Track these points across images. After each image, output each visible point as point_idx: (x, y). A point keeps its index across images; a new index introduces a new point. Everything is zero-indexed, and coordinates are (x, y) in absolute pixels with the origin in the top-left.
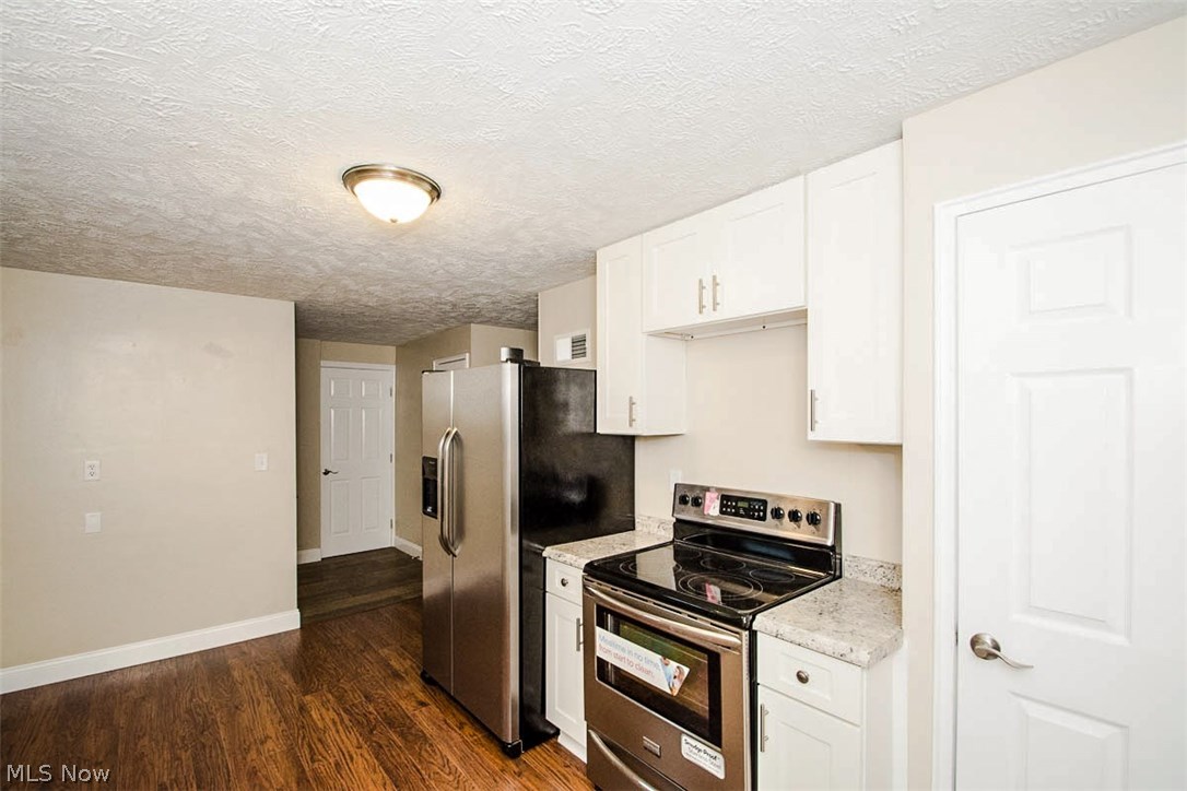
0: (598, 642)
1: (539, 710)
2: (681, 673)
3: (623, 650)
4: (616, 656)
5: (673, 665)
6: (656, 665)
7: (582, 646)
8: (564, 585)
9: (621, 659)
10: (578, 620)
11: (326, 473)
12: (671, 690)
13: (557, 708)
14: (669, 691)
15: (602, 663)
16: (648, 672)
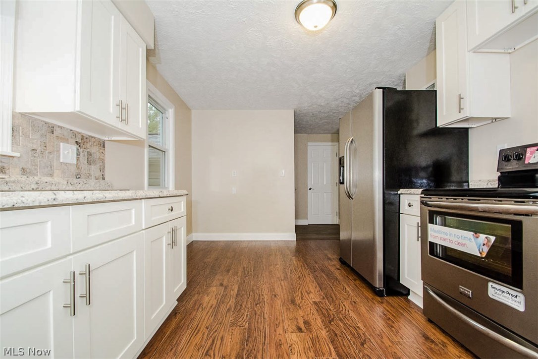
0: (430, 232)
1: (396, 278)
2: (489, 241)
3: (446, 234)
4: (441, 239)
5: (482, 237)
6: (470, 240)
7: (420, 238)
8: (410, 206)
9: (444, 240)
10: (418, 223)
11: (310, 189)
12: (481, 253)
13: (406, 276)
14: (479, 255)
15: (432, 245)
16: (463, 245)
